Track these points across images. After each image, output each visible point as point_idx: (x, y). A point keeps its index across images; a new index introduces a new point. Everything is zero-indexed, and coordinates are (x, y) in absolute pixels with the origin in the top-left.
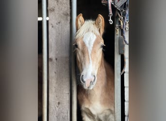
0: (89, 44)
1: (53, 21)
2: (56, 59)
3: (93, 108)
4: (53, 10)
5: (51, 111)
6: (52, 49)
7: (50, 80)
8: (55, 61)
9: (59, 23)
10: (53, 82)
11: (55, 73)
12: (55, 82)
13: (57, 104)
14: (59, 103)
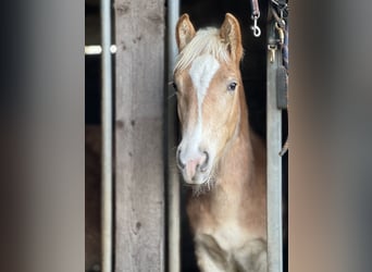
0: (201, 81)
1: (126, 34)
2: (133, 123)
3: (223, 236)
4: (126, 10)
5: (120, 242)
6: (124, 99)
7: (118, 171)
8: (130, 127)
9: (140, 39)
10: (126, 175)
11: (130, 154)
12: (130, 175)
13: (135, 227)
14: (139, 225)
